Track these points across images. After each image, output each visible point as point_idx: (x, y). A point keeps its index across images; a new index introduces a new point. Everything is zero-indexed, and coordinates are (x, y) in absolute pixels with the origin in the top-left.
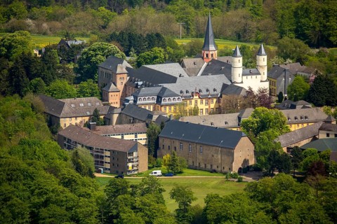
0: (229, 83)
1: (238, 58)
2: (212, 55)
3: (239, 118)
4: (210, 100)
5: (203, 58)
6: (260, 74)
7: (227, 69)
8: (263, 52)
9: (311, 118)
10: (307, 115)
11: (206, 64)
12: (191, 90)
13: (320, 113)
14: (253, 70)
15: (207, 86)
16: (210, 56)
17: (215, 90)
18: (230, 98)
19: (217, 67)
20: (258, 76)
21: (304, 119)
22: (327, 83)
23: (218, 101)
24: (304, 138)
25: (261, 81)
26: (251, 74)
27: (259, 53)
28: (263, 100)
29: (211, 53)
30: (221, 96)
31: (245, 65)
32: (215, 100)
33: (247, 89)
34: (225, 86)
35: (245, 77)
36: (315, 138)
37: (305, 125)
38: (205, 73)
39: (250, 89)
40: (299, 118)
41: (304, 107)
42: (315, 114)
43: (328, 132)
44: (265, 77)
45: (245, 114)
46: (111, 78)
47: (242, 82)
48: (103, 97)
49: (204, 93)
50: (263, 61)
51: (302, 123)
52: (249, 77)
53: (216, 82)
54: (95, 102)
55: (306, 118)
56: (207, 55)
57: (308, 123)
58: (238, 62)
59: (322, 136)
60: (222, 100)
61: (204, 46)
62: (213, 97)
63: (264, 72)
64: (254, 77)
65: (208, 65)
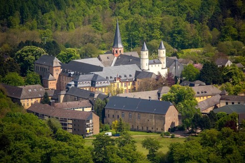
0: (140, 71)
1: (146, 52)
2: (120, 51)
3: (159, 94)
4: (128, 83)
5: (113, 54)
6: (161, 63)
8: (163, 47)
9: (209, 93)
10: (206, 90)
11: (116, 58)
12: (114, 76)
13: (215, 89)
14: (156, 60)
15: (125, 73)
16: (119, 52)
17: (130, 76)
18: (143, 79)
19: (126, 59)
20: (160, 65)
21: (204, 93)
22: (212, 67)
23: (134, 84)
24: (209, 106)
25: (162, 68)
26: (155, 63)
27: (160, 48)
28: (171, 80)
29: (119, 49)
30: (136, 80)
32: (131, 83)
33: (157, 74)
34: (137, 73)
35: (150, 66)
36: (216, 107)
37: (205, 98)
38: (117, 64)
39: (159, 73)
40: (201, 93)
41: (200, 85)
42: (212, 89)
43: (227, 101)
44: (165, 66)
45: (163, 91)
47: (149, 70)
49: (123, 78)
50: (163, 53)
51: (203, 96)
52: (154, 65)
53: (129, 70)
55: (205, 92)
56: (117, 52)
57: (207, 96)
58: (145, 54)
59: (223, 104)
60: (136, 83)
61: (114, 45)
62: (130, 80)
63: (164, 61)
64: (157, 65)
65: (118, 59)
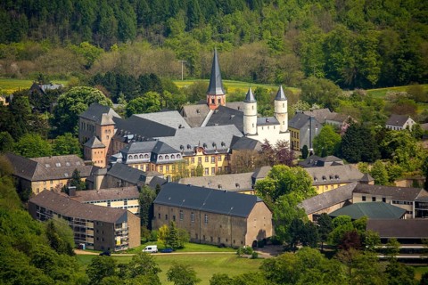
0: (241, 135)
1: (251, 104)
2: (219, 100)
3: (253, 179)
4: (217, 157)
5: (208, 104)
6: (279, 124)
7: (237, 118)
8: (283, 96)
9: (342, 178)
10: (338, 174)
11: (211, 112)
12: (194, 144)
13: (353, 172)
14: (270, 119)
15: (213, 140)
16: (217, 102)
17: (223, 144)
18: (241, 154)
19: (226, 115)
20: (277, 126)
21: (334, 179)
22: (362, 133)
23: (227, 158)
24: (333, 203)
25: (281, 132)
26: (267, 123)
27: (278, 97)
28: (283, 156)
29: (218, 97)
30: (231, 152)
31: (261, 112)
32: (223, 157)
33: (263, 142)
34: (235, 139)
35: (260, 128)
36: (347, 203)
37: (336, 186)
38: (211, 123)
39: (267, 142)
40: (328, 178)
41: (334, 164)
42: (348, 172)
43: (364, 195)
44: (285, 127)
45: (260, 174)
46: (94, 131)
47: (257, 134)
48: (85, 155)
49: (210, 148)
50: (282, 107)
51: (332, 184)
52: (265, 127)
53: (225, 134)
54: (75, 161)
55: (336, 177)
56: (213, 101)
57: (339, 184)
58: (251, 109)
59: (357, 200)
60: (232, 156)
61: (209, 90)
62: (221, 152)
63: (284, 120)
64: (271, 127)
65: (214, 113)
